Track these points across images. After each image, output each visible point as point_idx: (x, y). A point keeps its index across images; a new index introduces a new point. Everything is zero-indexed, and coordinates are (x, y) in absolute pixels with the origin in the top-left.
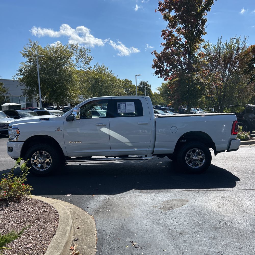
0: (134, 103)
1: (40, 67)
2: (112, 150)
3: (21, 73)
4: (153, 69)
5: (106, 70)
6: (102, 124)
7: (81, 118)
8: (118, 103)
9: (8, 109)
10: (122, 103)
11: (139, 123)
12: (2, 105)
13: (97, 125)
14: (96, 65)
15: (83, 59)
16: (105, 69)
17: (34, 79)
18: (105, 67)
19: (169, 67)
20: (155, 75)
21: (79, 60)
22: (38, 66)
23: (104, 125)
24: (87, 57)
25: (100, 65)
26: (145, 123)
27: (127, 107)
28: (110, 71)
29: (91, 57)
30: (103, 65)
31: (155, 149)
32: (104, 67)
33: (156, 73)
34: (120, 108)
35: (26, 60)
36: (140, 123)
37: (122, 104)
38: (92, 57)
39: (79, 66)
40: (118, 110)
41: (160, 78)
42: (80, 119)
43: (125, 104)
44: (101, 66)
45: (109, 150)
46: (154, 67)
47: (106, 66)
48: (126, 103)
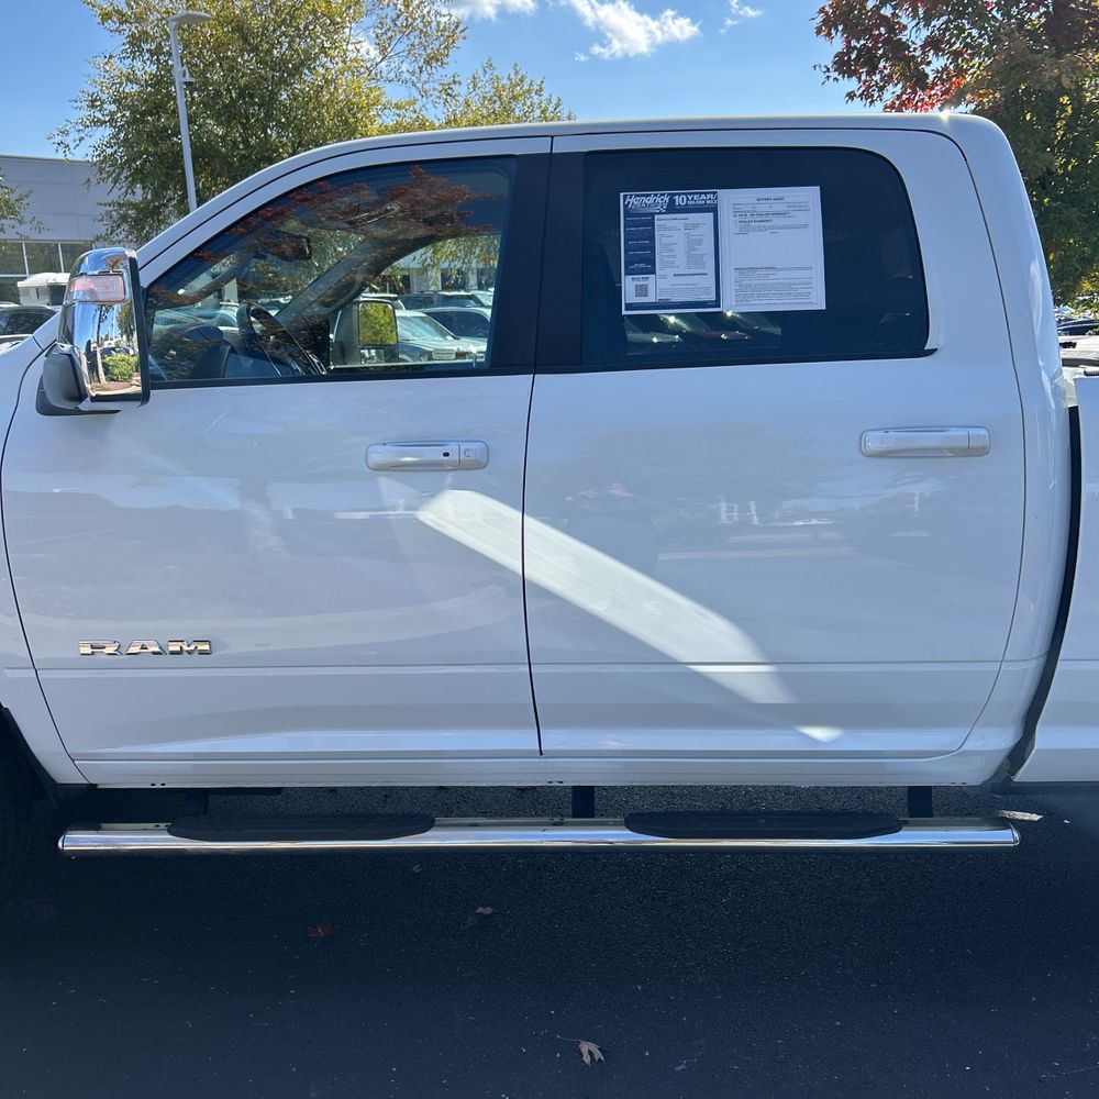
0: (810, 196)
1: (188, 78)
2: (554, 739)
3: (99, 115)
4: (822, 38)
5: (536, 99)
6: (435, 454)
7: (151, 383)
8: (631, 200)
9: (47, 300)
10: (679, 200)
11: (874, 442)
12: (20, 284)
13: (381, 455)
14: (481, 72)
15: (417, 41)
16: (529, 91)
17: (164, 146)
18: (527, 82)
19: (927, 25)
20: (836, 79)
21: (393, 43)
22: (180, 74)
23: (460, 466)
24: (434, 24)
25: (504, 72)
26: (956, 436)
27: (737, 250)
28: (554, 101)
29: (457, 27)
30: (516, 73)
31: (1044, 738)
32: (522, 80)
33: (843, 65)
34: (645, 263)
35: (115, 41)
36: (891, 441)
37: (672, 209)
38: (460, 28)
39: (392, 75)
40: (629, 287)
41: (857, 100)
42: (143, 397)
43: (714, 209)
44: (505, 81)
45: (525, 740)
46: (828, 25)
47: (533, 77)
48: (728, 198)
